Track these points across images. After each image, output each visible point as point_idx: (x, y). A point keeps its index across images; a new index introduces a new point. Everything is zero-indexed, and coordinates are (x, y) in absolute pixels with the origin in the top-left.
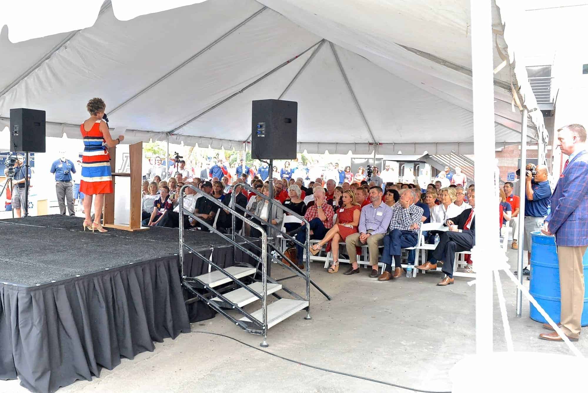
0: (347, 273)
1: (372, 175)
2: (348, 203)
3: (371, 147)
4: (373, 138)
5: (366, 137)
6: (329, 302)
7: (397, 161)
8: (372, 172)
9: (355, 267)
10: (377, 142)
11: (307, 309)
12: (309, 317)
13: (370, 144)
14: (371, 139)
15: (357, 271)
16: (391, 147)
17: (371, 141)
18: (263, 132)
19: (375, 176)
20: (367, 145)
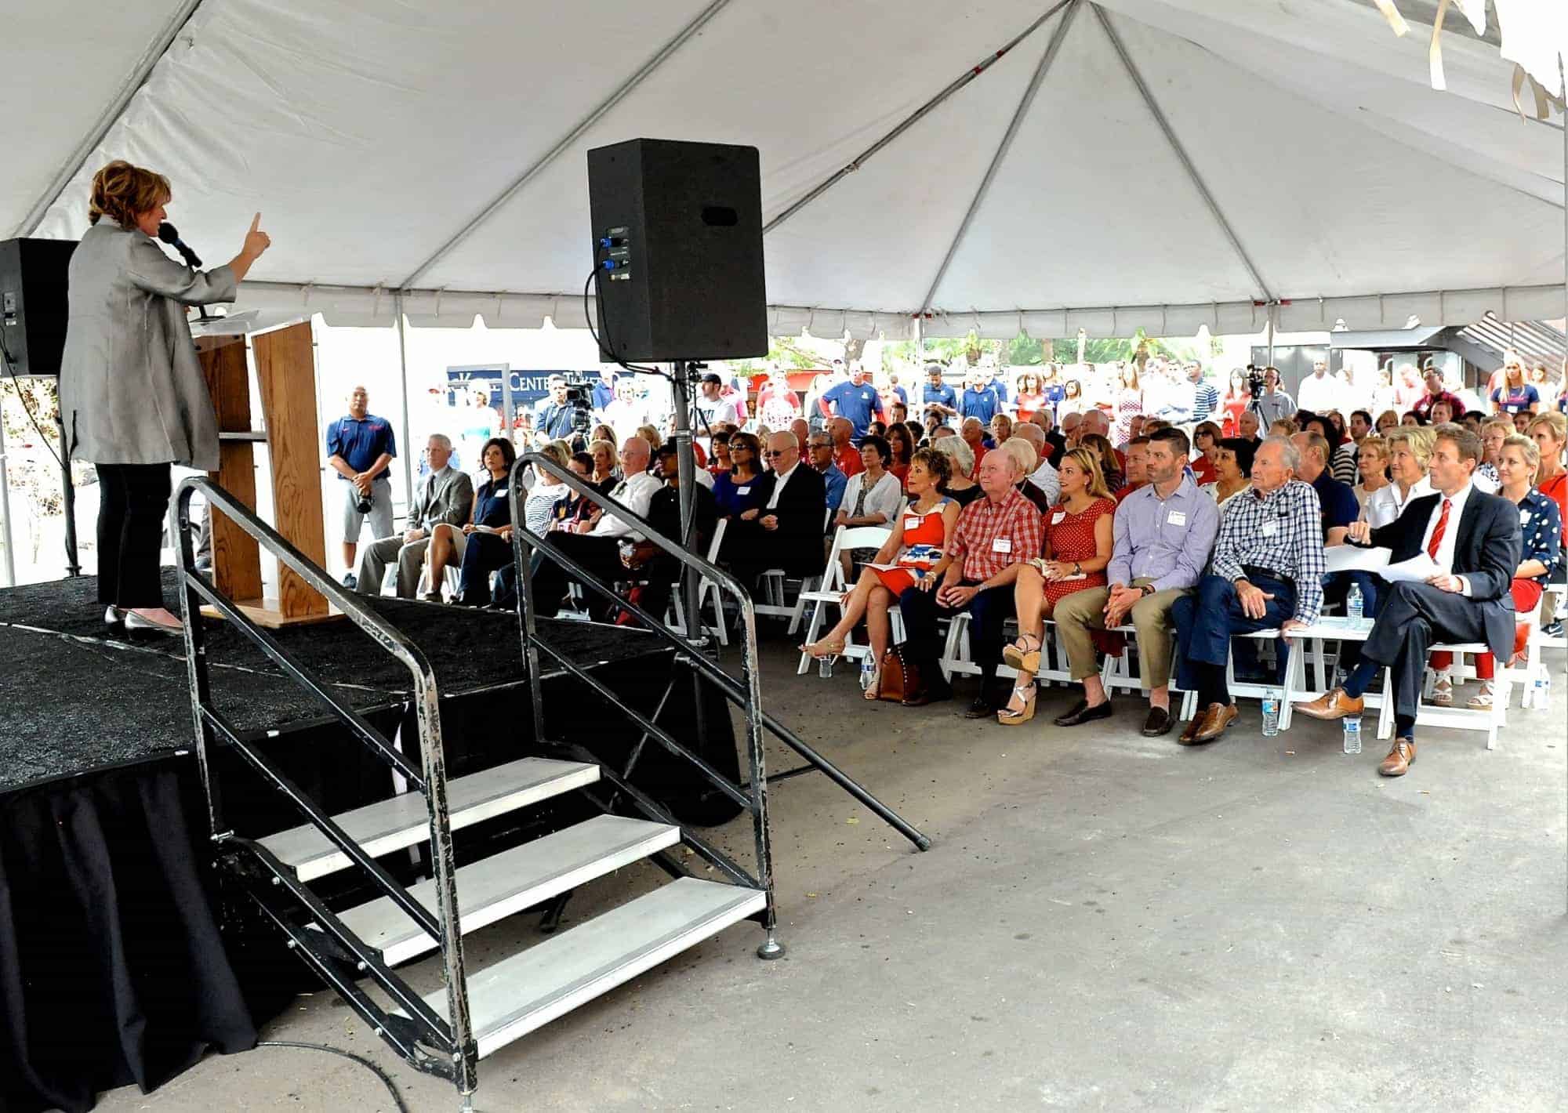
0: (1067, 721)
1: (1262, 394)
2: (1076, 491)
3: (1262, 312)
4: (1262, 285)
5: (1242, 286)
6: (921, 856)
7: (1375, 350)
8: (1261, 384)
9: (1093, 700)
10: (1274, 296)
11: (762, 918)
12: (773, 948)
13: (1257, 303)
14: (1258, 289)
15: (1104, 711)
16: (1315, 308)
17: (1259, 296)
18: (624, 262)
19: (1271, 393)
20: (1249, 308)
